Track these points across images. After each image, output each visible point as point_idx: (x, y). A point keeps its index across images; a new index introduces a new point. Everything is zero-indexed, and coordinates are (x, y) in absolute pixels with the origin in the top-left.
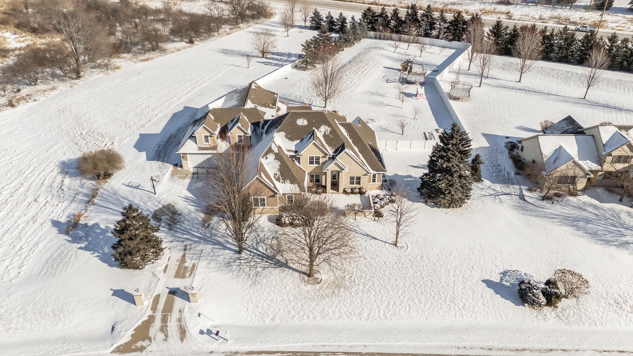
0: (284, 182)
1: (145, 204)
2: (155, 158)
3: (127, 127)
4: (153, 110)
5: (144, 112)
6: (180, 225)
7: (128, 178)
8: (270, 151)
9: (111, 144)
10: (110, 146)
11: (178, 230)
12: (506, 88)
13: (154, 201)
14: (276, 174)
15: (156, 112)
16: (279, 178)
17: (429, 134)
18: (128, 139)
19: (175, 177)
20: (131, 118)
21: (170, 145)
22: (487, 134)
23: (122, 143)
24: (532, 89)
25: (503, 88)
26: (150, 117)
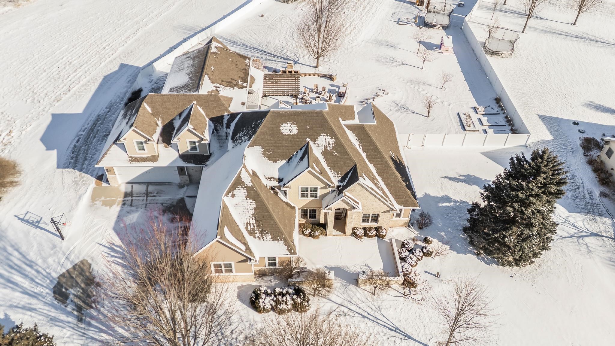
0: (262, 238)
1: (45, 260)
2: (70, 163)
3: (35, 101)
4: (76, 71)
5: (62, 74)
6: (96, 309)
7: (25, 204)
8: (239, 182)
9: (7, 134)
10: (6, 138)
11: (93, 322)
12: (558, 34)
13: (60, 255)
14: (248, 224)
15: (80, 74)
16: (254, 230)
17: (465, 117)
18: (34, 124)
19: (97, 202)
20: (42, 85)
21: (95, 137)
22: (546, 117)
23: (24, 132)
24: (593, 36)
25: (554, 35)
26: (70, 82)
